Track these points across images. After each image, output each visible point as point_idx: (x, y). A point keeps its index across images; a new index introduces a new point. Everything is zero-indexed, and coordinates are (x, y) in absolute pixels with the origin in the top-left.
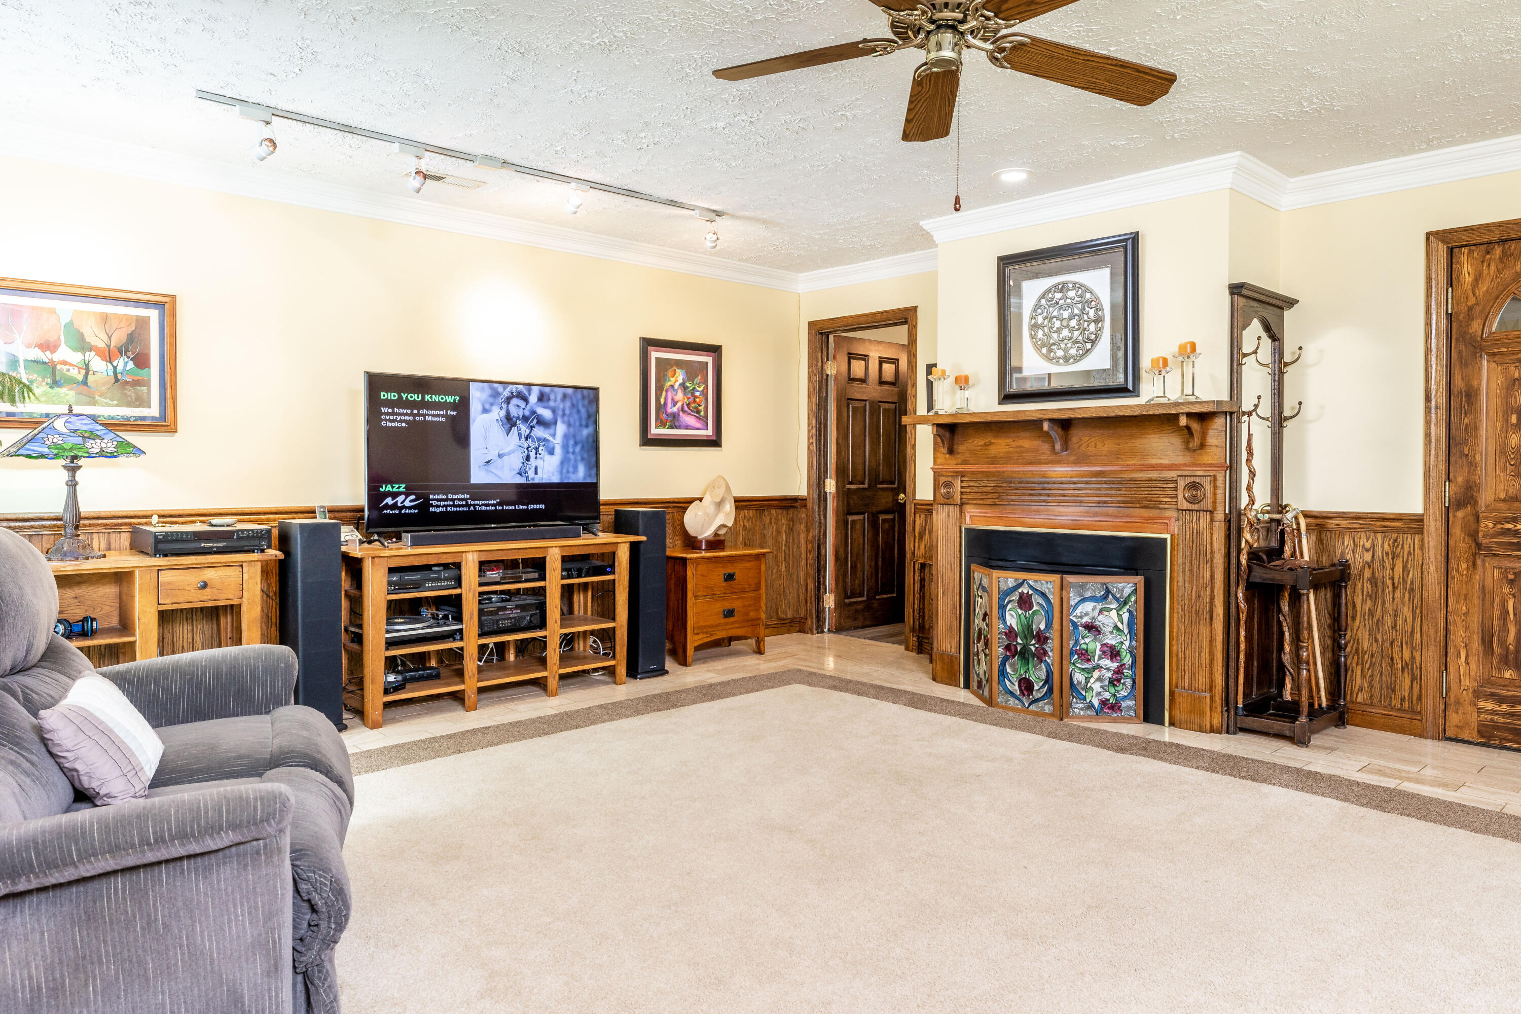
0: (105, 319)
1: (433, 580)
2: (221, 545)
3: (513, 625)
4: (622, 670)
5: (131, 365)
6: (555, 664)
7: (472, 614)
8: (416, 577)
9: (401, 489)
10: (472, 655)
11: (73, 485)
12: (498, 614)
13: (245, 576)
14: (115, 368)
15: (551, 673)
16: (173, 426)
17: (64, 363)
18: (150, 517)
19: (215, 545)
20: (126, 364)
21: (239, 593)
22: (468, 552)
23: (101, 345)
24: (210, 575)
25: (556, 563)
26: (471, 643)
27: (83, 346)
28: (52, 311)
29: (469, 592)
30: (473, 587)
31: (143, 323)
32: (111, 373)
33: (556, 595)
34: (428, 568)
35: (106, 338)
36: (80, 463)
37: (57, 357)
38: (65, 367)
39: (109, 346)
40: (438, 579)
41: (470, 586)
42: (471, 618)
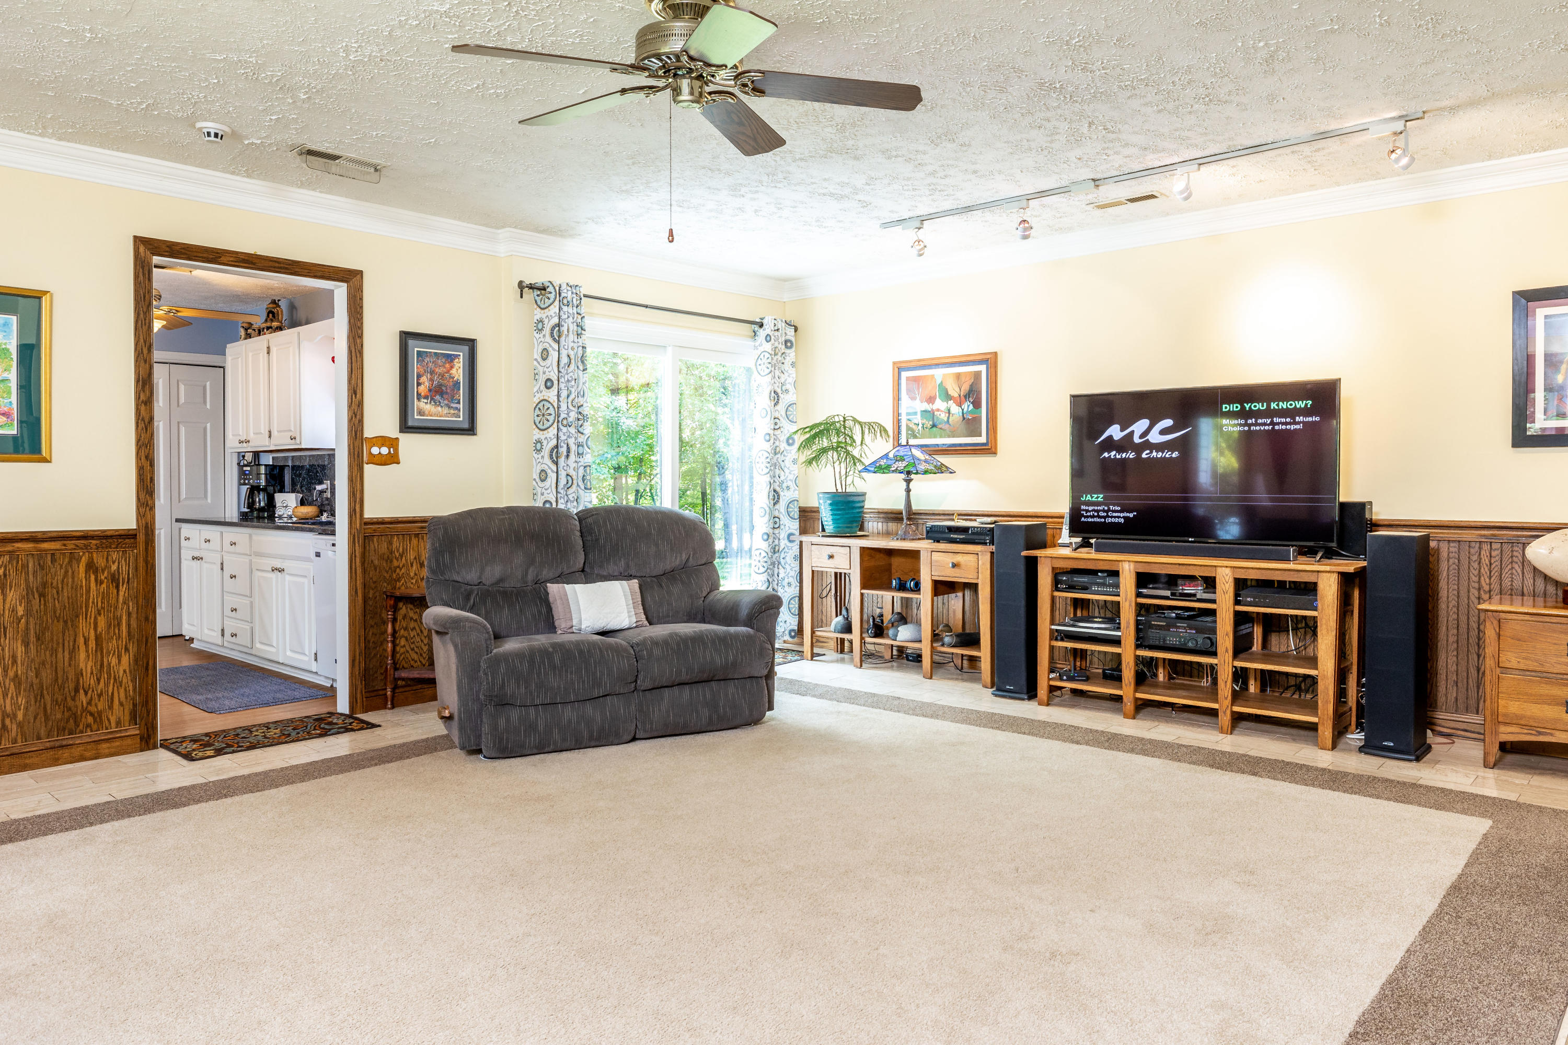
0: (958, 376)
1: (1098, 584)
2: (962, 537)
3: (1181, 645)
4: (1326, 732)
5: (971, 407)
6: (1226, 698)
7: (1128, 623)
8: (1084, 579)
9: (1099, 499)
10: (1128, 663)
11: (908, 491)
12: (1169, 630)
13: (980, 563)
14: (963, 410)
15: (1220, 706)
16: (993, 450)
17: (938, 410)
18: (953, 514)
19: (959, 536)
20: (968, 406)
21: (975, 576)
22: (1124, 561)
23: (956, 395)
24: (959, 558)
25: (1227, 586)
26: (1128, 653)
27: (948, 397)
28: (933, 376)
29: (1126, 600)
30: (1129, 597)
31: (977, 375)
32: (961, 414)
33: (1227, 621)
34: (1093, 572)
35: (958, 390)
36: (913, 476)
37: (935, 407)
38: (938, 413)
39: (960, 396)
40: (1104, 585)
41: (1126, 595)
42: (1128, 627)
